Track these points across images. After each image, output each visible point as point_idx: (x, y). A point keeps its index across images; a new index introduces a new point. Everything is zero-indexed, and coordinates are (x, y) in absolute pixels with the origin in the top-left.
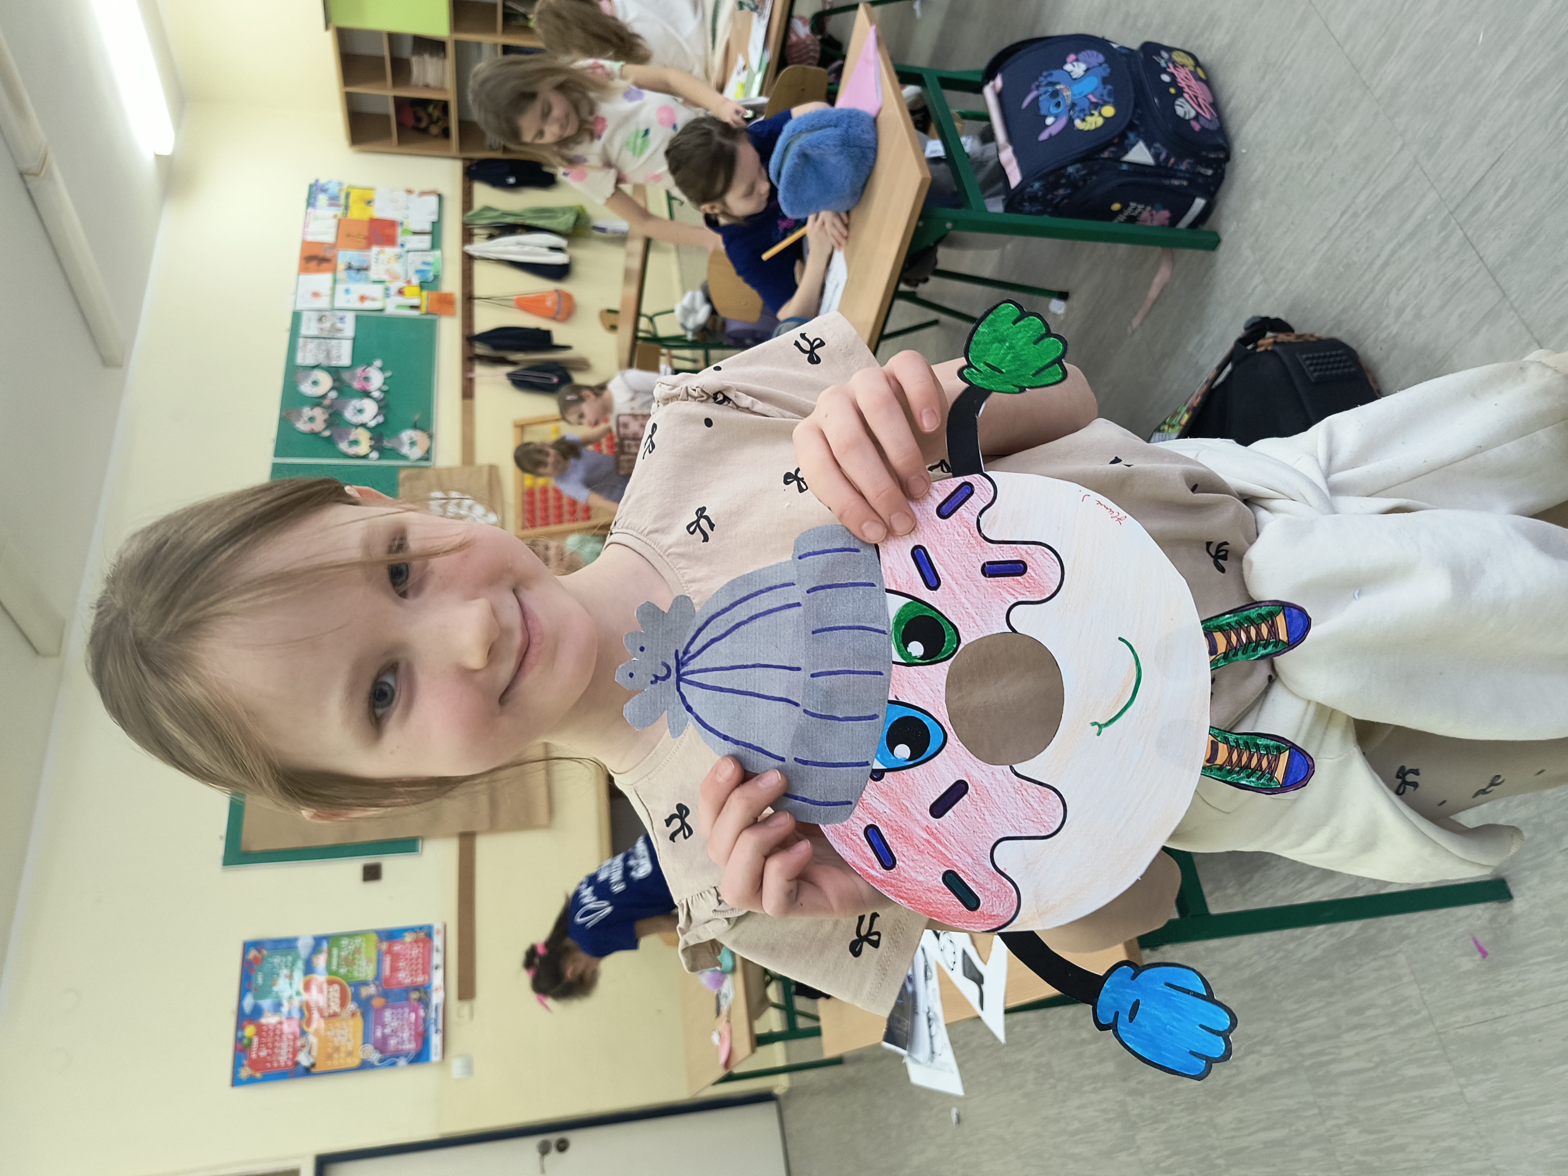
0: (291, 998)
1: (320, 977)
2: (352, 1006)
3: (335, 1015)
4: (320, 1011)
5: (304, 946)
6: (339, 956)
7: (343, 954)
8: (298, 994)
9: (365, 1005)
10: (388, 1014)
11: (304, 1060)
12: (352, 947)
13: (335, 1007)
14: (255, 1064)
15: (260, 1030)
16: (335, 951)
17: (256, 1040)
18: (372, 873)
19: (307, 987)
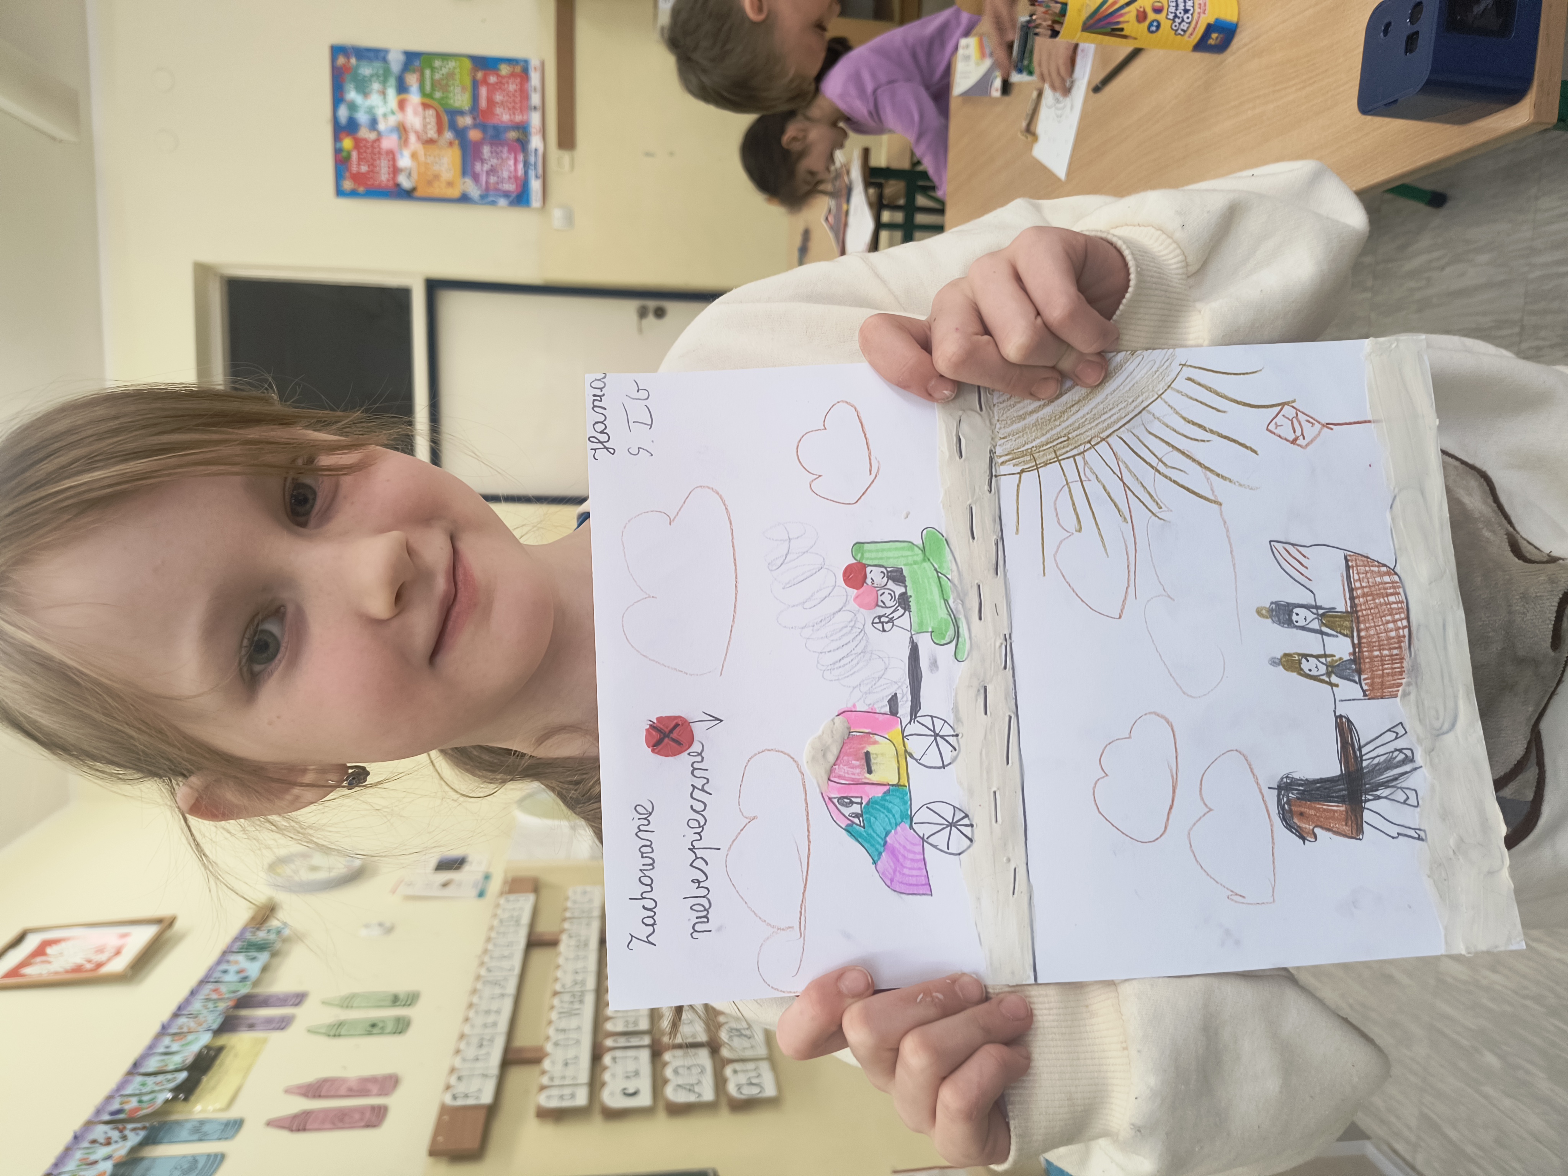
0: (385, 115)
1: (414, 98)
2: (448, 135)
3: (430, 142)
4: (417, 133)
5: (396, 61)
6: (432, 79)
7: (437, 76)
8: (393, 113)
9: (461, 136)
10: (486, 150)
11: (405, 182)
12: (444, 71)
13: (432, 133)
14: (357, 178)
15: (358, 143)
16: (428, 73)
17: (354, 155)
19: (402, 105)
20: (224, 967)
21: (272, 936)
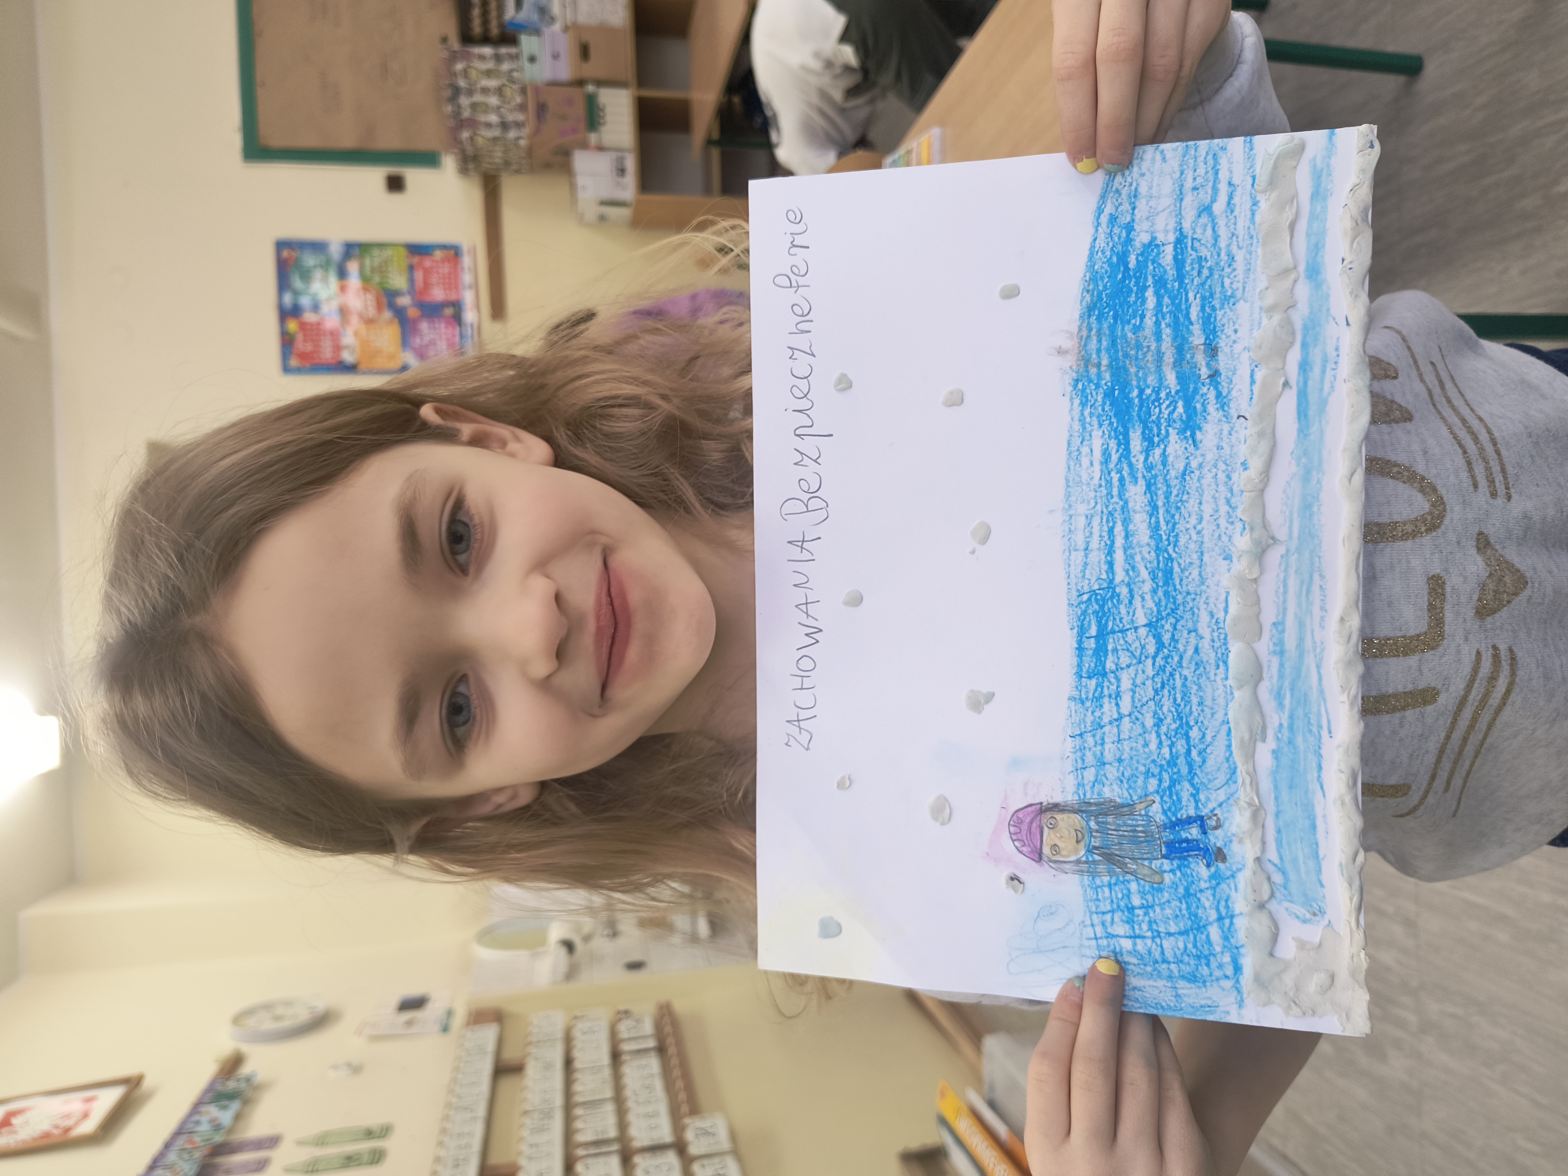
0: (327, 299)
1: (355, 283)
2: (387, 314)
3: (371, 321)
4: (358, 314)
5: (335, 251)
6: (371, 265)
7: (375, 263)
8: (335, 297)
9: (400, 314)
10: (424, 326)
11: (347, 357)
12: (384, 257)
13: (372, 313)
14: (303, 356)
15: (303, 326)
16: (367, 261)
17: (300, 336)
18: (395, 184)
19: (343, 289)
20: (196, 1118)
21: (243, 1085)
